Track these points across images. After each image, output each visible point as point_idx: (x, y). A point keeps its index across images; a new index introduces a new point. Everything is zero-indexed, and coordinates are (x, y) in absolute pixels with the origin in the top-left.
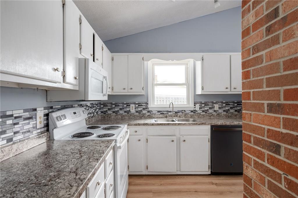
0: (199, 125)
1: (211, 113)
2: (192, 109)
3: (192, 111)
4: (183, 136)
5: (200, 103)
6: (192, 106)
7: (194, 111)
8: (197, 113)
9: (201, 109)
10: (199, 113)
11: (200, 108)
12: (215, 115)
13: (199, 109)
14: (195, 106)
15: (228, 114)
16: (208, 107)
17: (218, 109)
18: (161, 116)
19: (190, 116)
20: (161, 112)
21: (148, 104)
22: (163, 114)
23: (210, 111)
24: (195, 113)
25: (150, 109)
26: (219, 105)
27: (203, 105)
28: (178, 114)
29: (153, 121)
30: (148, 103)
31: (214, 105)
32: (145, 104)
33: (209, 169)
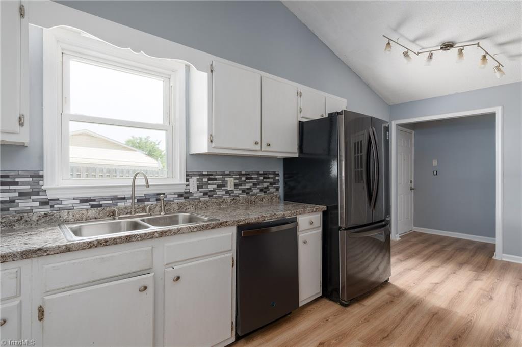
0: (213, 228)
1: (221, 197)
2: (182, 190)
3: (180, 195)
4: (172, 265)
5: (199, 175)
6: (180, 183)
7: (185, 195)
8: (192, 199)
9: (200, 190)
10: (197, 199)
11: (198, 187)
12: (229, 201)
13: (196, 190)
14: (187, 183)
15: (249, 197)
16: (215, 184)
17: (233, 188)
18: (93, 212)
19: (177, 208)
20: (94, 200)
21: (42, 177)
22: (101, 206)
23: (220, 193)
24: (188, 198)
25: (50, 195)
26: (234, 180)
27: (205, 180)
28: (146, 203)
29: (64, 236)
30: (41, 173)
31: (226, 179)
32: (31, 177)
33: (232, 331)
